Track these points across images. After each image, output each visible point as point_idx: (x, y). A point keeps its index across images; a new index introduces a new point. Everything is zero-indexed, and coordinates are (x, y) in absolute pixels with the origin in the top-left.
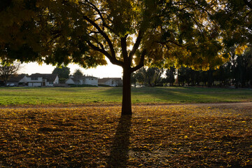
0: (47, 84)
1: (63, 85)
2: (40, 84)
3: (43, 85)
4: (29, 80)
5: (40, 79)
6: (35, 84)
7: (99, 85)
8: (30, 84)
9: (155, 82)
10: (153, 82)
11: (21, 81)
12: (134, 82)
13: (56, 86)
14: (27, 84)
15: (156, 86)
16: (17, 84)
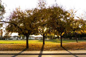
0: (19, 39)
1: (24, 39)
2: (16, 39)
3: (17, 39)
4: (13, 38)
5: (16, 38)
6: (15, 39)
7: (35, 39)
8: (13, 39)
9: (53, 38)
10: (52, 38)
11: (10, 38)
12: (46, 38)
13: (21, 40)
14: (12, 39)
15: (53, 39)
16: (9, 39)
